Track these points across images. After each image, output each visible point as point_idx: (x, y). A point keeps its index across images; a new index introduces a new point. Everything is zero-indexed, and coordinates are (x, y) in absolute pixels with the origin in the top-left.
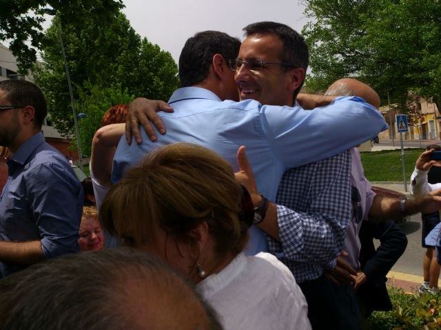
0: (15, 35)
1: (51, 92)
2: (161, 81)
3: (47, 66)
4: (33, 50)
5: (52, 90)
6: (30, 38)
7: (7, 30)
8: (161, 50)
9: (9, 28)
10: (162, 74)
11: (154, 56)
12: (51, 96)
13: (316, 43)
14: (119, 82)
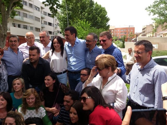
0: (51, 4)
1: (62, 22)
2: (100, 18)
3: (62, 12)
4: (56, 9)
5: (62, 21)
6: (56, 5)
7: (49, 3)
8: (102, 7)
9: (50, 2)
10: (101, 16)
11: (99, 9)
12: (62, 23)
13: (160, 5)
14: (85, 19)
